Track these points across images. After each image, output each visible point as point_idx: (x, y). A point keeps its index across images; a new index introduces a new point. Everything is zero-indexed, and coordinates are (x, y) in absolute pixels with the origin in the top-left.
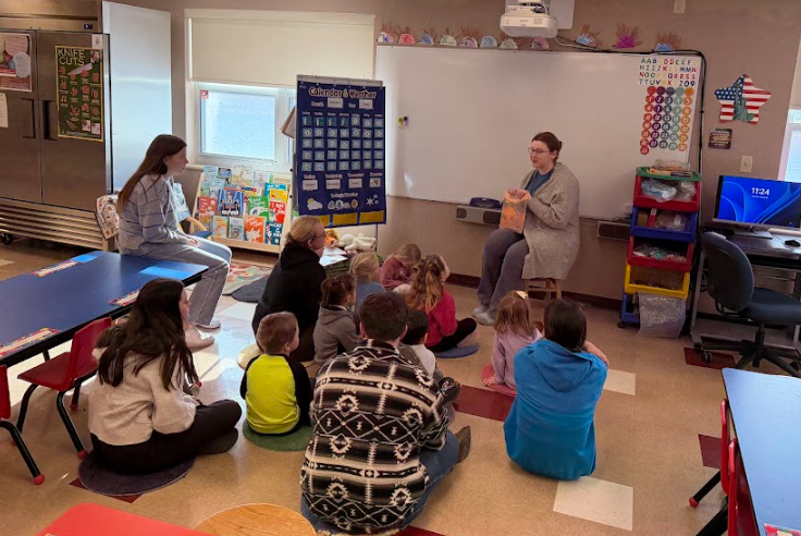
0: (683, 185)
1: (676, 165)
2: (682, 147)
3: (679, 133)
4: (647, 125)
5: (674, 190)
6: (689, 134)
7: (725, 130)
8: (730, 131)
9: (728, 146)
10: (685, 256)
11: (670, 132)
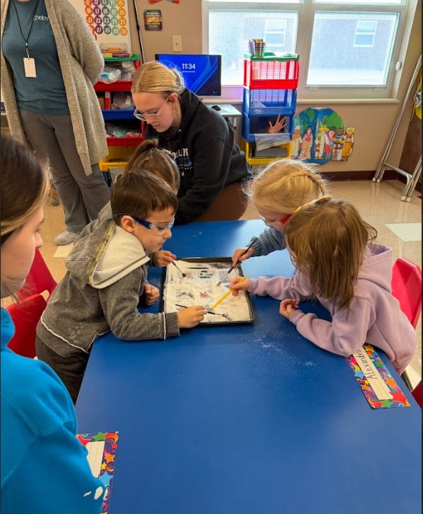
0: (124, 65)
1: (117, 47)
2: (124, 32)
3: (118, 17)
4: (89, 11)
5: (119, 72)
6: (127, 17)
7: (155, 11)
8: (159, 11)
9: (160, 27)
10: (141, 132)
11: (110, 16)
